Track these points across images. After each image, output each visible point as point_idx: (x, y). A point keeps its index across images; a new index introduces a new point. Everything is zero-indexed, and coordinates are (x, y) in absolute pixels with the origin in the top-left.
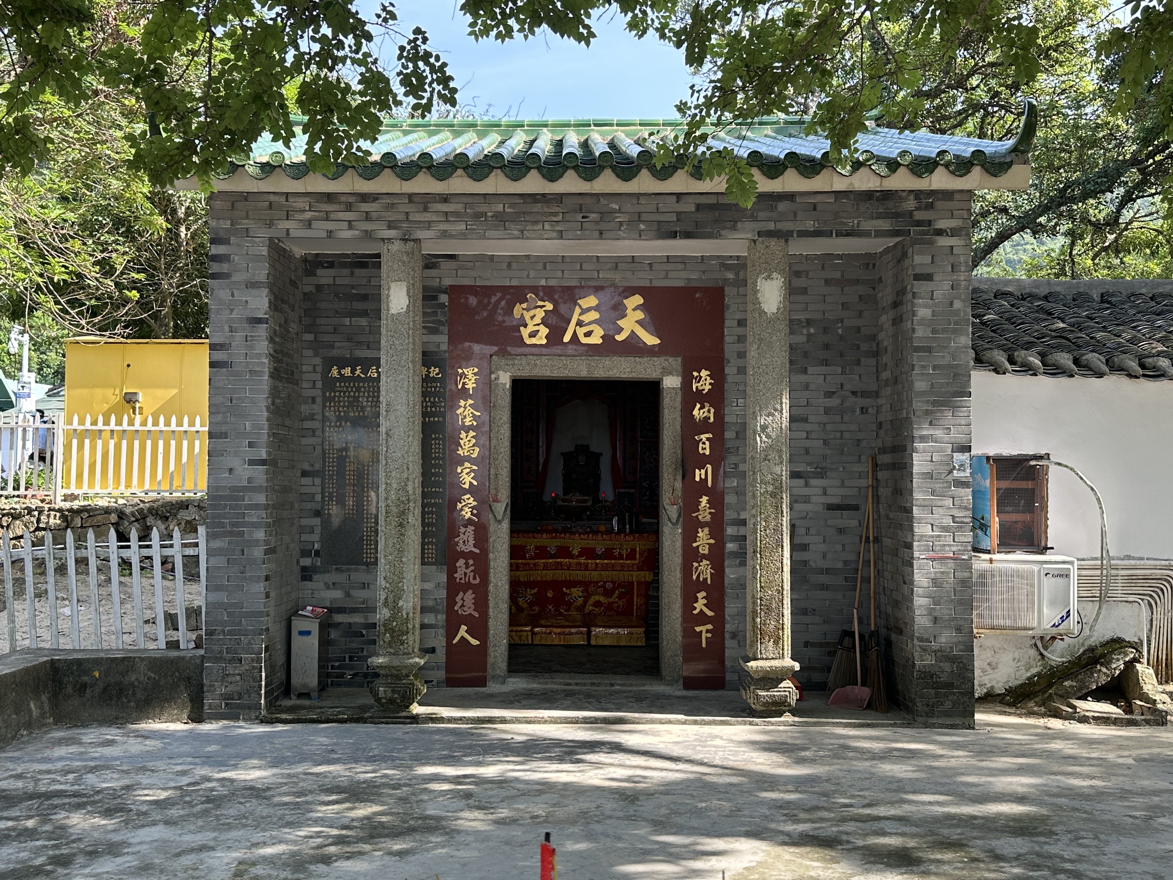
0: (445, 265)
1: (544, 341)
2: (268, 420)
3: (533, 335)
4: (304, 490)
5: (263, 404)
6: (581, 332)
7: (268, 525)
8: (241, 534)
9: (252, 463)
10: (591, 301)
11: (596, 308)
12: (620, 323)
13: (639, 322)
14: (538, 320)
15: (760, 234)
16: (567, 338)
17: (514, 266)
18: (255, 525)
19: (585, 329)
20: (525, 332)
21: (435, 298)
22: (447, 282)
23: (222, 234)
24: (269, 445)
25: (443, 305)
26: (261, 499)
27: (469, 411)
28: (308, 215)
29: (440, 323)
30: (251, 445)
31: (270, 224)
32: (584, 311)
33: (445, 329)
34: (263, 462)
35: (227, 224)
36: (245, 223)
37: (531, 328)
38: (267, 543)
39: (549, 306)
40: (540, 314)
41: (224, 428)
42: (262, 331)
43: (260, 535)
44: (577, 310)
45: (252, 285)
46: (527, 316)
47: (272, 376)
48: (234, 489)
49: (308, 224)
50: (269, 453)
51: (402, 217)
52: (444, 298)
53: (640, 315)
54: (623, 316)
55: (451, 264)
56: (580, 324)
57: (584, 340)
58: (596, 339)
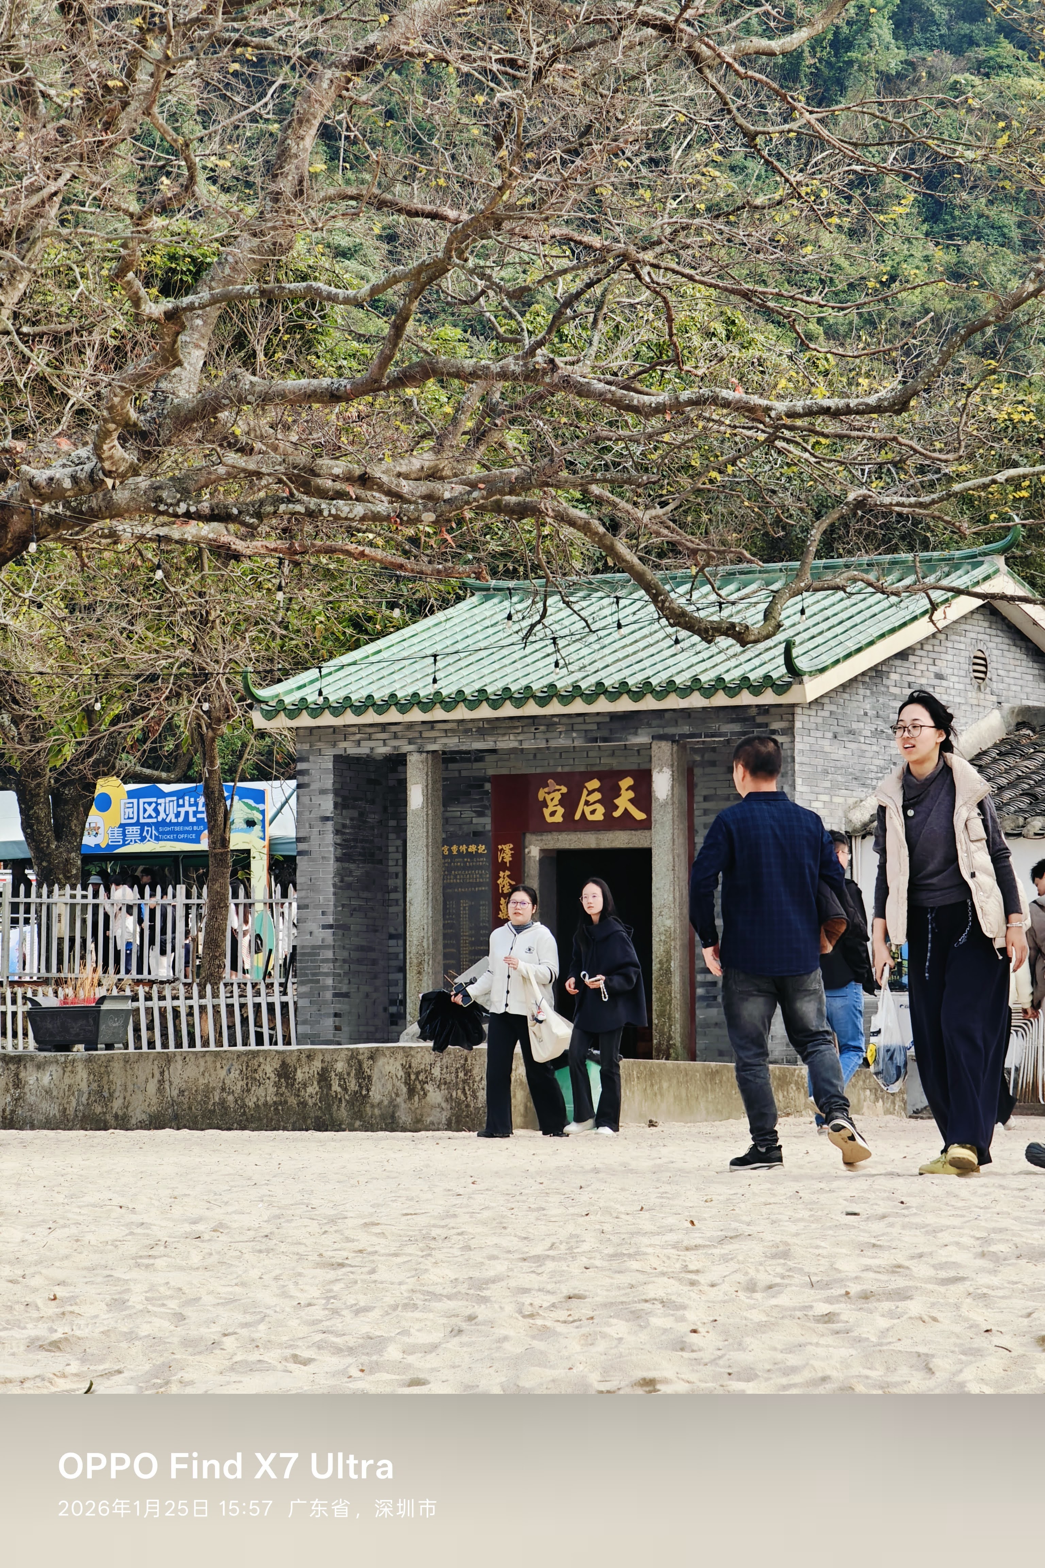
0: (489, 758)
1: (560, 820)
2: (335, 894)
3: (553, 814)
4: (391, 950)
5: (331, 882)
6: (588, 810)
7: (334, 974)
8: (318, 981)
9: (325, 927)
10: (595, 784)
11: (598, 790)
12: (616, 801)
13: (631, 801)
14: (556, 802)
15: (653, 738)
16: (577, 816)
17: (539, 756)
18: (326, 975)
19: (592, 808)
20: (546, 812)
21: (482, 786)
22: (491, 772)
23: (304, 754)
24: (335, 913)
25: (487, 792)
26: (329, 954)
27: (507, 880)
28: (358, 737)
29: (485, 807)
30: (323, 913)
31: (334, 745)
32: (590, 793)
33: (488, 812)
34: (330, 927)
35: (306, 747)
36: (320, 745)
37: (551, 809)
38: (334, 988)
39: (564, 790)
40: (557, 796)
41: (306, 901)
42: (329, 826)
43: (329, 981)
44: (585, 792)
45: (323, 792)
46: (548, 798)
47: (337, 859)
48: (314, 947)
49: (358, 743)
50: (335, 920)
51: (417, 735)
52: (488, 786)
53: (631, 794)
54: (618, 795)
55: (494, 757)
56: (587, 803)
57: (590, 818)
58: (599, 816)
